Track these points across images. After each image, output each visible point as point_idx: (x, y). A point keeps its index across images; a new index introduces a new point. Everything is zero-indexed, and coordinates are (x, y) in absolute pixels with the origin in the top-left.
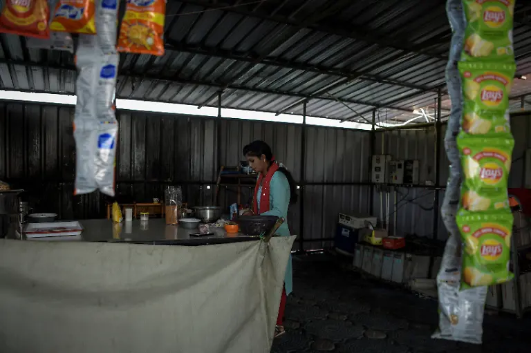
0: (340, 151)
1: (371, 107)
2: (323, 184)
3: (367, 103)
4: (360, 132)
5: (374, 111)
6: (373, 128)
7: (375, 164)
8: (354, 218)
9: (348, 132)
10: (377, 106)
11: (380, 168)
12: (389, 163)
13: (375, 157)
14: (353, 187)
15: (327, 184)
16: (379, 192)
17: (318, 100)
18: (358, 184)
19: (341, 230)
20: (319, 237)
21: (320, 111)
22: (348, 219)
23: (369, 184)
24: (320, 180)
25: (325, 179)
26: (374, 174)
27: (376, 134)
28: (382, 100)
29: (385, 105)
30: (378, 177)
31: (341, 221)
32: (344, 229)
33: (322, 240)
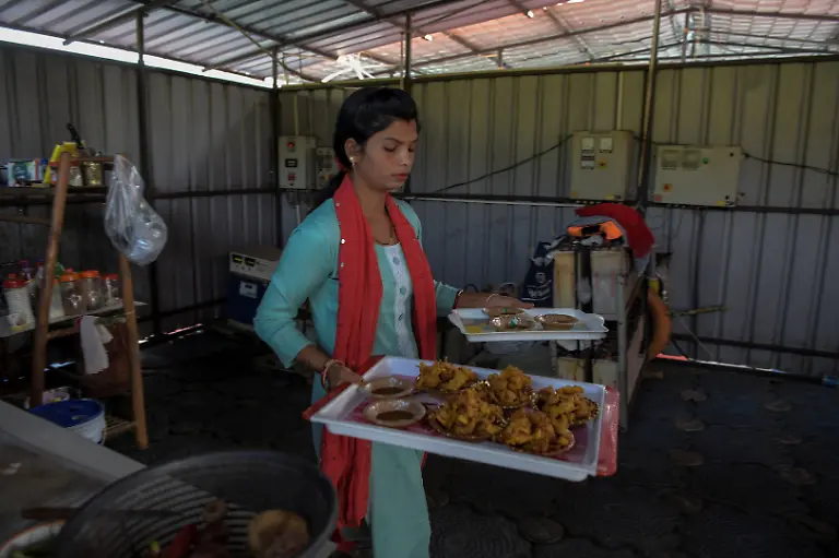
0: (219, 127)
1: (268, 42)
2: (189, 194)
3: (264, 34)
4: (252, 91)
5: (274, 50)
6: (275, 84)
7: (284, 154)
8: (262, 261)
9: (232, 89)
10: (283, 41)
11: (296, 160)
12: (314, 151)
13: (283, 141)
14: (245, 197)
15: (198, 194)
16: (293, 204)
17: (170, 13)
18: (252, 191)
19: (238, 287)
20: (191, 303)
21: (163, 44)
22: (250, 262)
23: (273, 189)
24: (183, 188)
25: (194, 184)
26: (284, 172)
27: (281, 97)
28: (289, 32)
29: (297, 42)
30: (292, 177)
31: (234, 268)
32: (243, 284)
33: (196, 307)
